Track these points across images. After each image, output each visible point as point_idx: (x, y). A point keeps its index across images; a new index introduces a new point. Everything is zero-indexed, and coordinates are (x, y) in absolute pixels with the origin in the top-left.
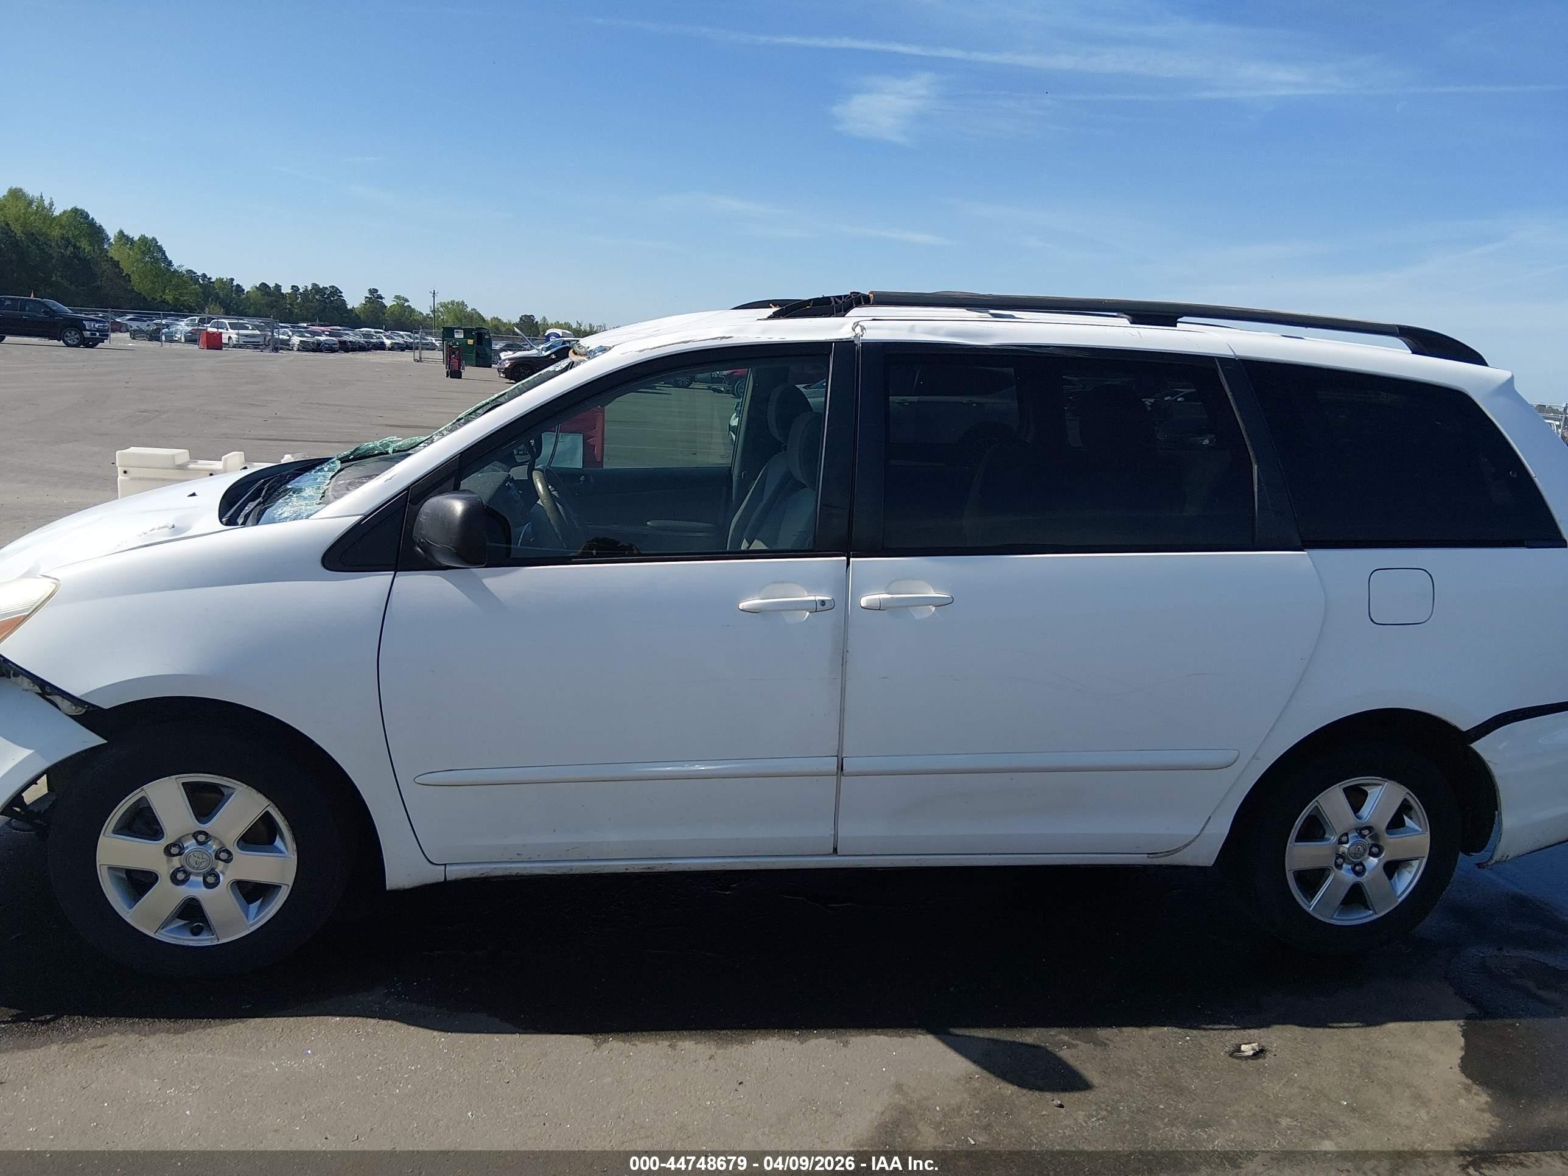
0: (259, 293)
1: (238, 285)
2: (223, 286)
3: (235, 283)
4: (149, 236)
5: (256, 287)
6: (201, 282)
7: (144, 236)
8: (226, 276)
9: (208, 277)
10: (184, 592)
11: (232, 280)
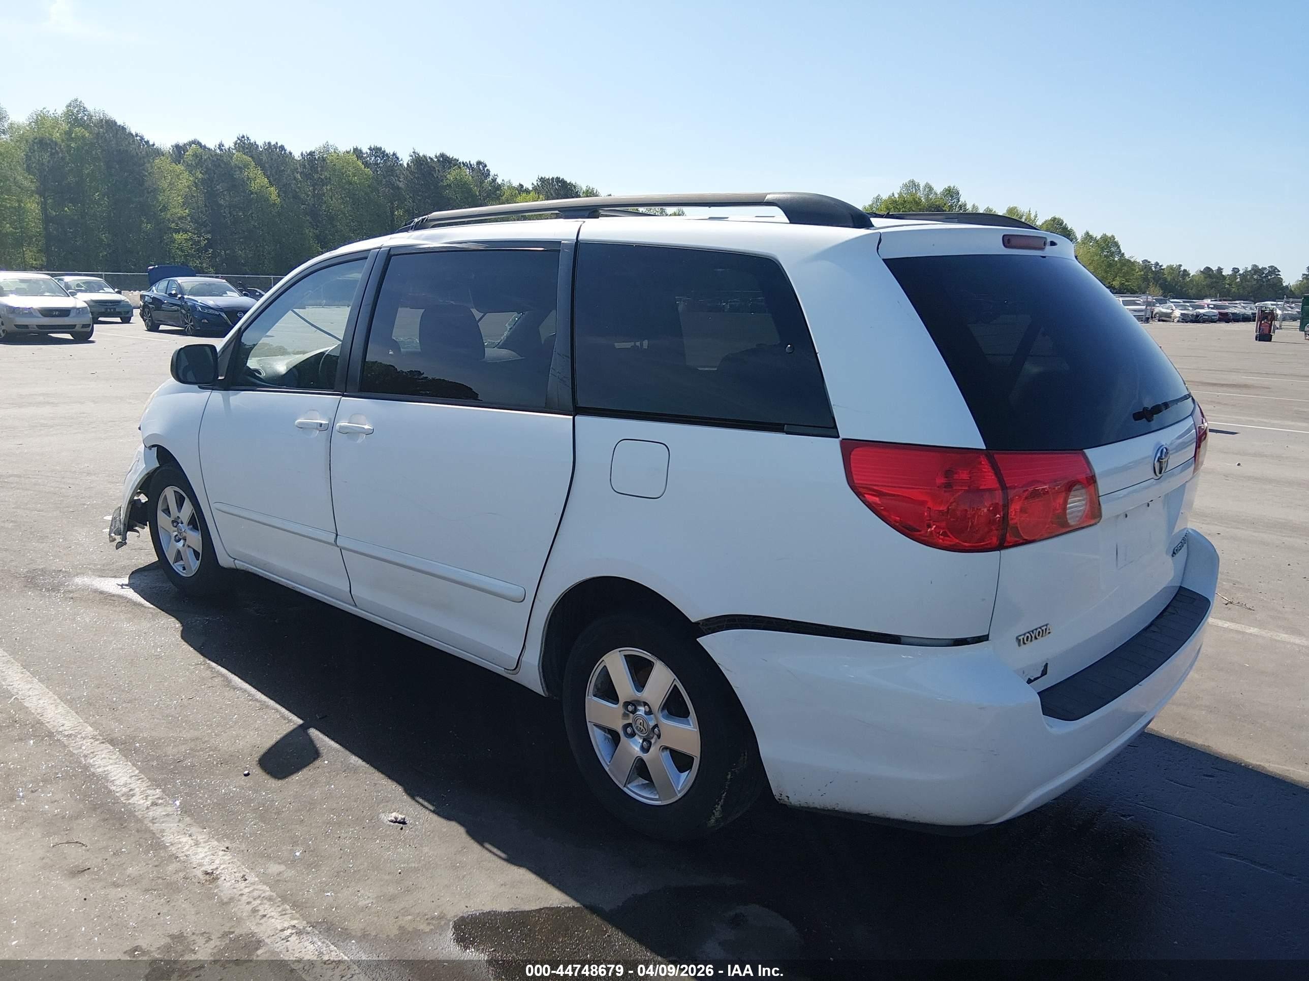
0: (1202, 276)
1: (1185, 271)
2: (1172, 271)
3: (1182, 269)
4: (1109, 235)
5: (1201, 271)
6: (1154, 270)
7: (1105, 235)
8: (1175, 263)
9: (1160, 264)
11: (1180, 266)
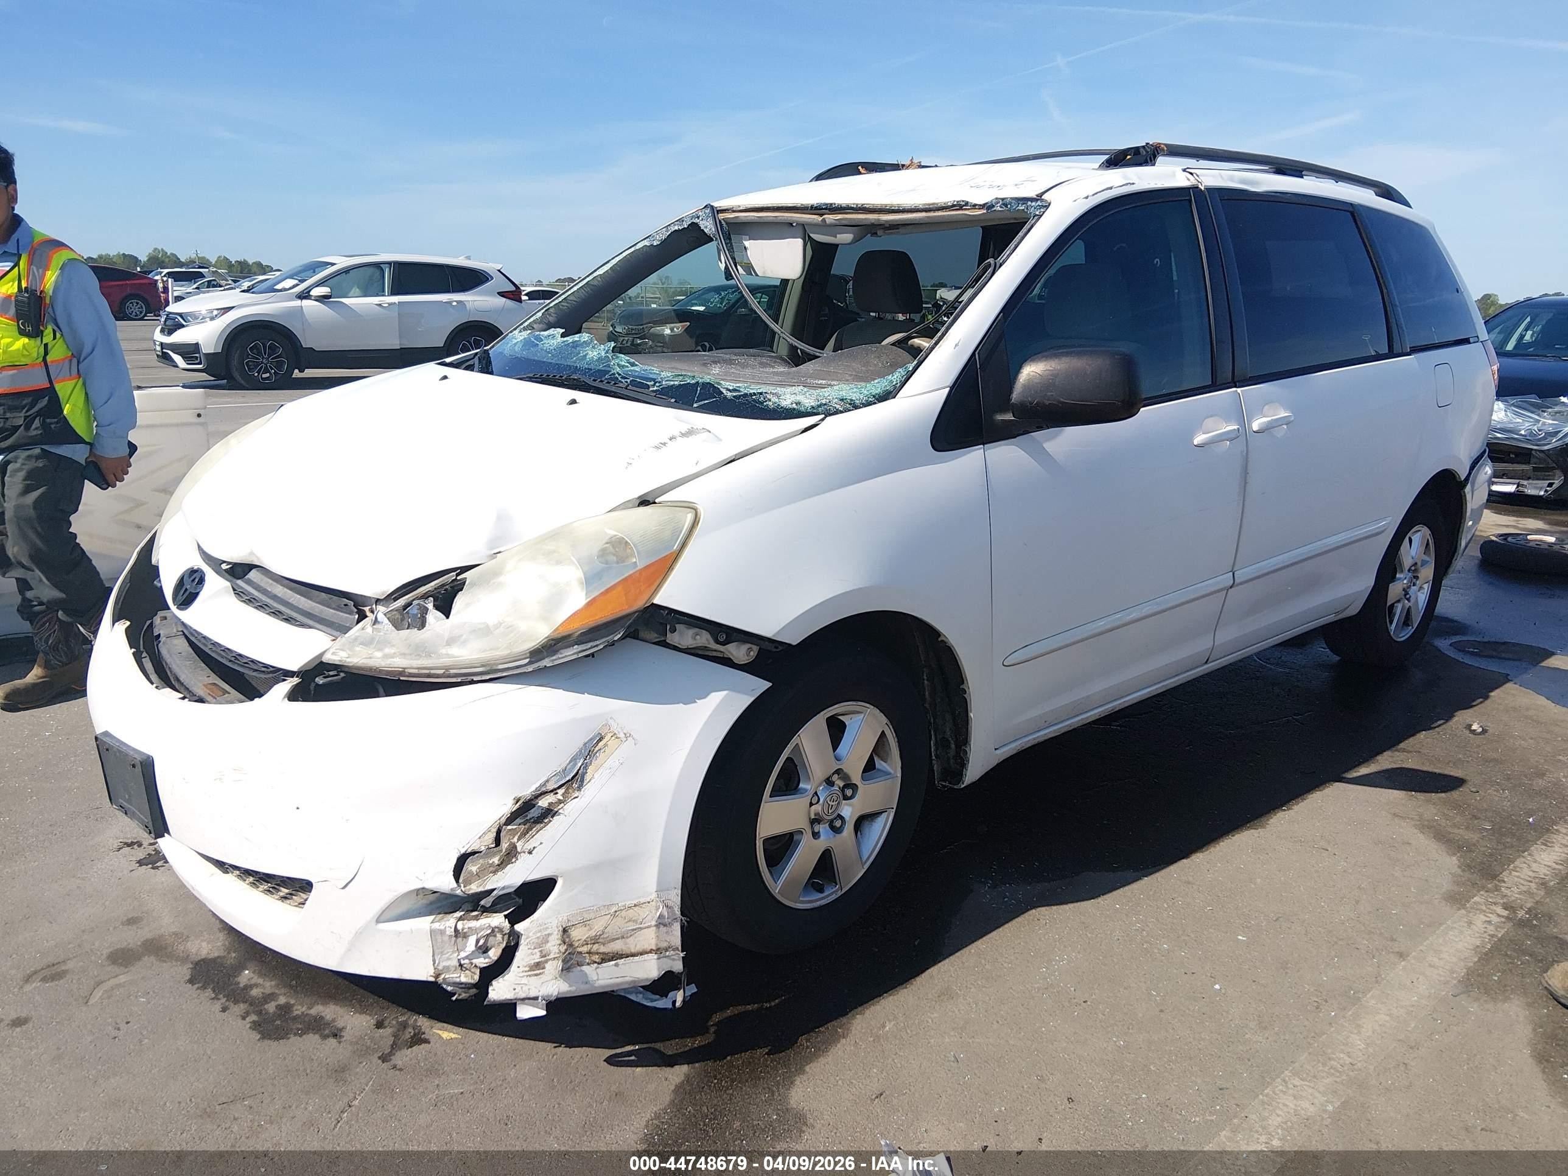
10: (828, 495)
